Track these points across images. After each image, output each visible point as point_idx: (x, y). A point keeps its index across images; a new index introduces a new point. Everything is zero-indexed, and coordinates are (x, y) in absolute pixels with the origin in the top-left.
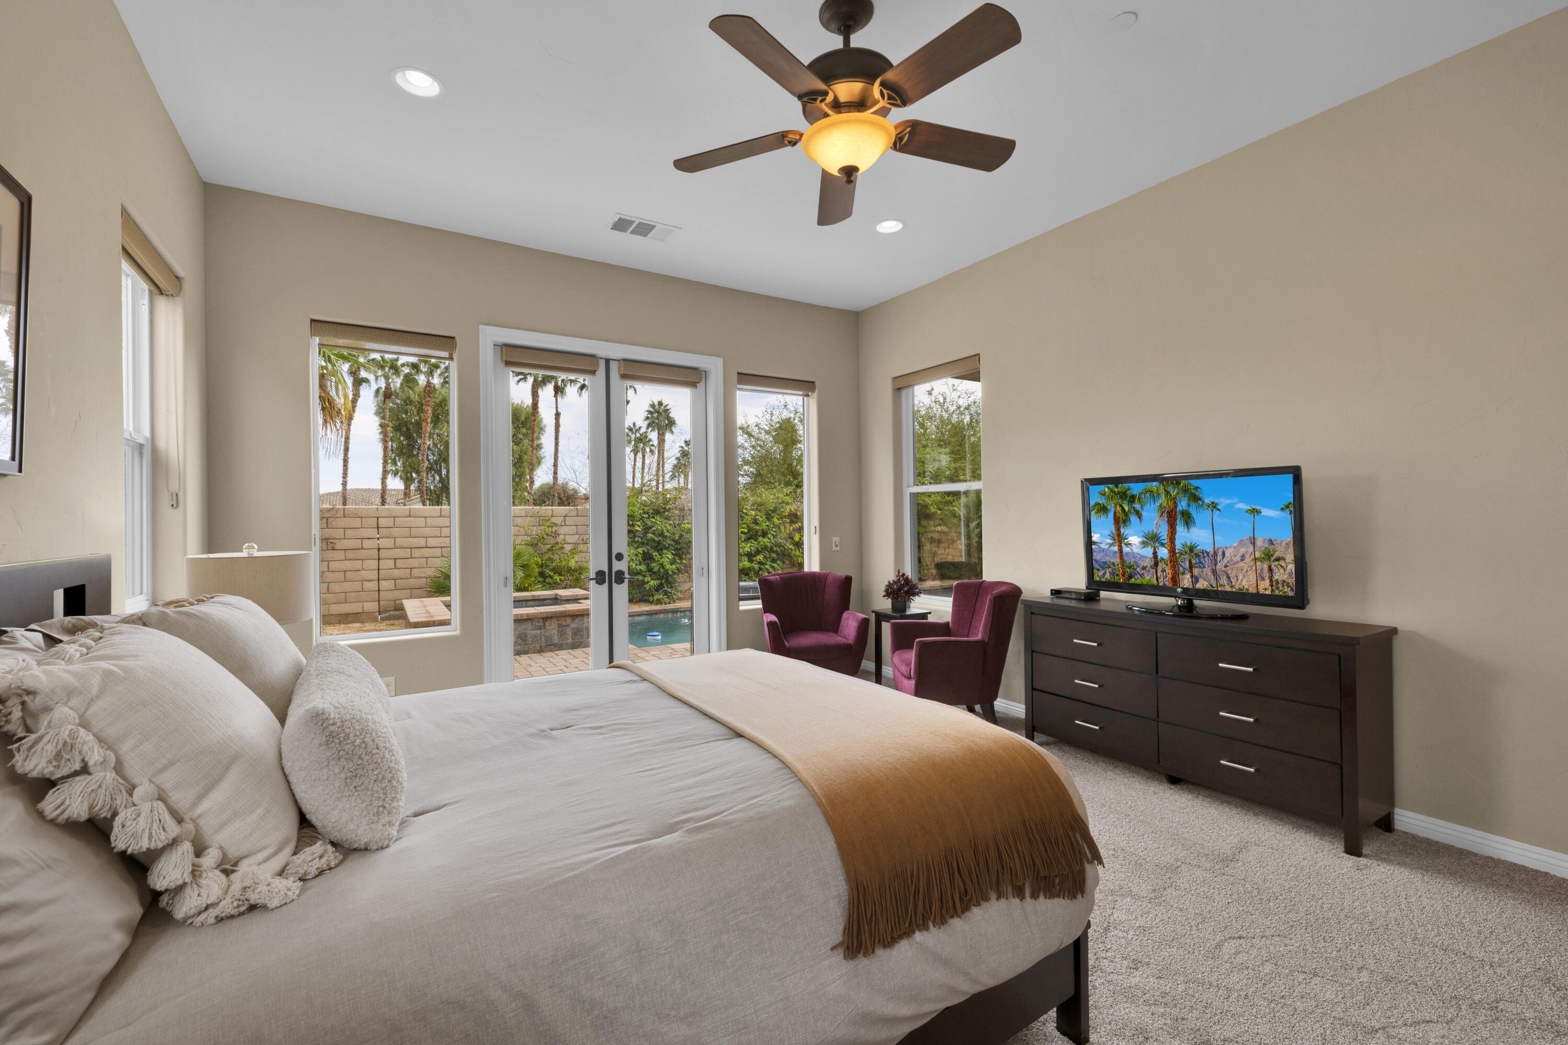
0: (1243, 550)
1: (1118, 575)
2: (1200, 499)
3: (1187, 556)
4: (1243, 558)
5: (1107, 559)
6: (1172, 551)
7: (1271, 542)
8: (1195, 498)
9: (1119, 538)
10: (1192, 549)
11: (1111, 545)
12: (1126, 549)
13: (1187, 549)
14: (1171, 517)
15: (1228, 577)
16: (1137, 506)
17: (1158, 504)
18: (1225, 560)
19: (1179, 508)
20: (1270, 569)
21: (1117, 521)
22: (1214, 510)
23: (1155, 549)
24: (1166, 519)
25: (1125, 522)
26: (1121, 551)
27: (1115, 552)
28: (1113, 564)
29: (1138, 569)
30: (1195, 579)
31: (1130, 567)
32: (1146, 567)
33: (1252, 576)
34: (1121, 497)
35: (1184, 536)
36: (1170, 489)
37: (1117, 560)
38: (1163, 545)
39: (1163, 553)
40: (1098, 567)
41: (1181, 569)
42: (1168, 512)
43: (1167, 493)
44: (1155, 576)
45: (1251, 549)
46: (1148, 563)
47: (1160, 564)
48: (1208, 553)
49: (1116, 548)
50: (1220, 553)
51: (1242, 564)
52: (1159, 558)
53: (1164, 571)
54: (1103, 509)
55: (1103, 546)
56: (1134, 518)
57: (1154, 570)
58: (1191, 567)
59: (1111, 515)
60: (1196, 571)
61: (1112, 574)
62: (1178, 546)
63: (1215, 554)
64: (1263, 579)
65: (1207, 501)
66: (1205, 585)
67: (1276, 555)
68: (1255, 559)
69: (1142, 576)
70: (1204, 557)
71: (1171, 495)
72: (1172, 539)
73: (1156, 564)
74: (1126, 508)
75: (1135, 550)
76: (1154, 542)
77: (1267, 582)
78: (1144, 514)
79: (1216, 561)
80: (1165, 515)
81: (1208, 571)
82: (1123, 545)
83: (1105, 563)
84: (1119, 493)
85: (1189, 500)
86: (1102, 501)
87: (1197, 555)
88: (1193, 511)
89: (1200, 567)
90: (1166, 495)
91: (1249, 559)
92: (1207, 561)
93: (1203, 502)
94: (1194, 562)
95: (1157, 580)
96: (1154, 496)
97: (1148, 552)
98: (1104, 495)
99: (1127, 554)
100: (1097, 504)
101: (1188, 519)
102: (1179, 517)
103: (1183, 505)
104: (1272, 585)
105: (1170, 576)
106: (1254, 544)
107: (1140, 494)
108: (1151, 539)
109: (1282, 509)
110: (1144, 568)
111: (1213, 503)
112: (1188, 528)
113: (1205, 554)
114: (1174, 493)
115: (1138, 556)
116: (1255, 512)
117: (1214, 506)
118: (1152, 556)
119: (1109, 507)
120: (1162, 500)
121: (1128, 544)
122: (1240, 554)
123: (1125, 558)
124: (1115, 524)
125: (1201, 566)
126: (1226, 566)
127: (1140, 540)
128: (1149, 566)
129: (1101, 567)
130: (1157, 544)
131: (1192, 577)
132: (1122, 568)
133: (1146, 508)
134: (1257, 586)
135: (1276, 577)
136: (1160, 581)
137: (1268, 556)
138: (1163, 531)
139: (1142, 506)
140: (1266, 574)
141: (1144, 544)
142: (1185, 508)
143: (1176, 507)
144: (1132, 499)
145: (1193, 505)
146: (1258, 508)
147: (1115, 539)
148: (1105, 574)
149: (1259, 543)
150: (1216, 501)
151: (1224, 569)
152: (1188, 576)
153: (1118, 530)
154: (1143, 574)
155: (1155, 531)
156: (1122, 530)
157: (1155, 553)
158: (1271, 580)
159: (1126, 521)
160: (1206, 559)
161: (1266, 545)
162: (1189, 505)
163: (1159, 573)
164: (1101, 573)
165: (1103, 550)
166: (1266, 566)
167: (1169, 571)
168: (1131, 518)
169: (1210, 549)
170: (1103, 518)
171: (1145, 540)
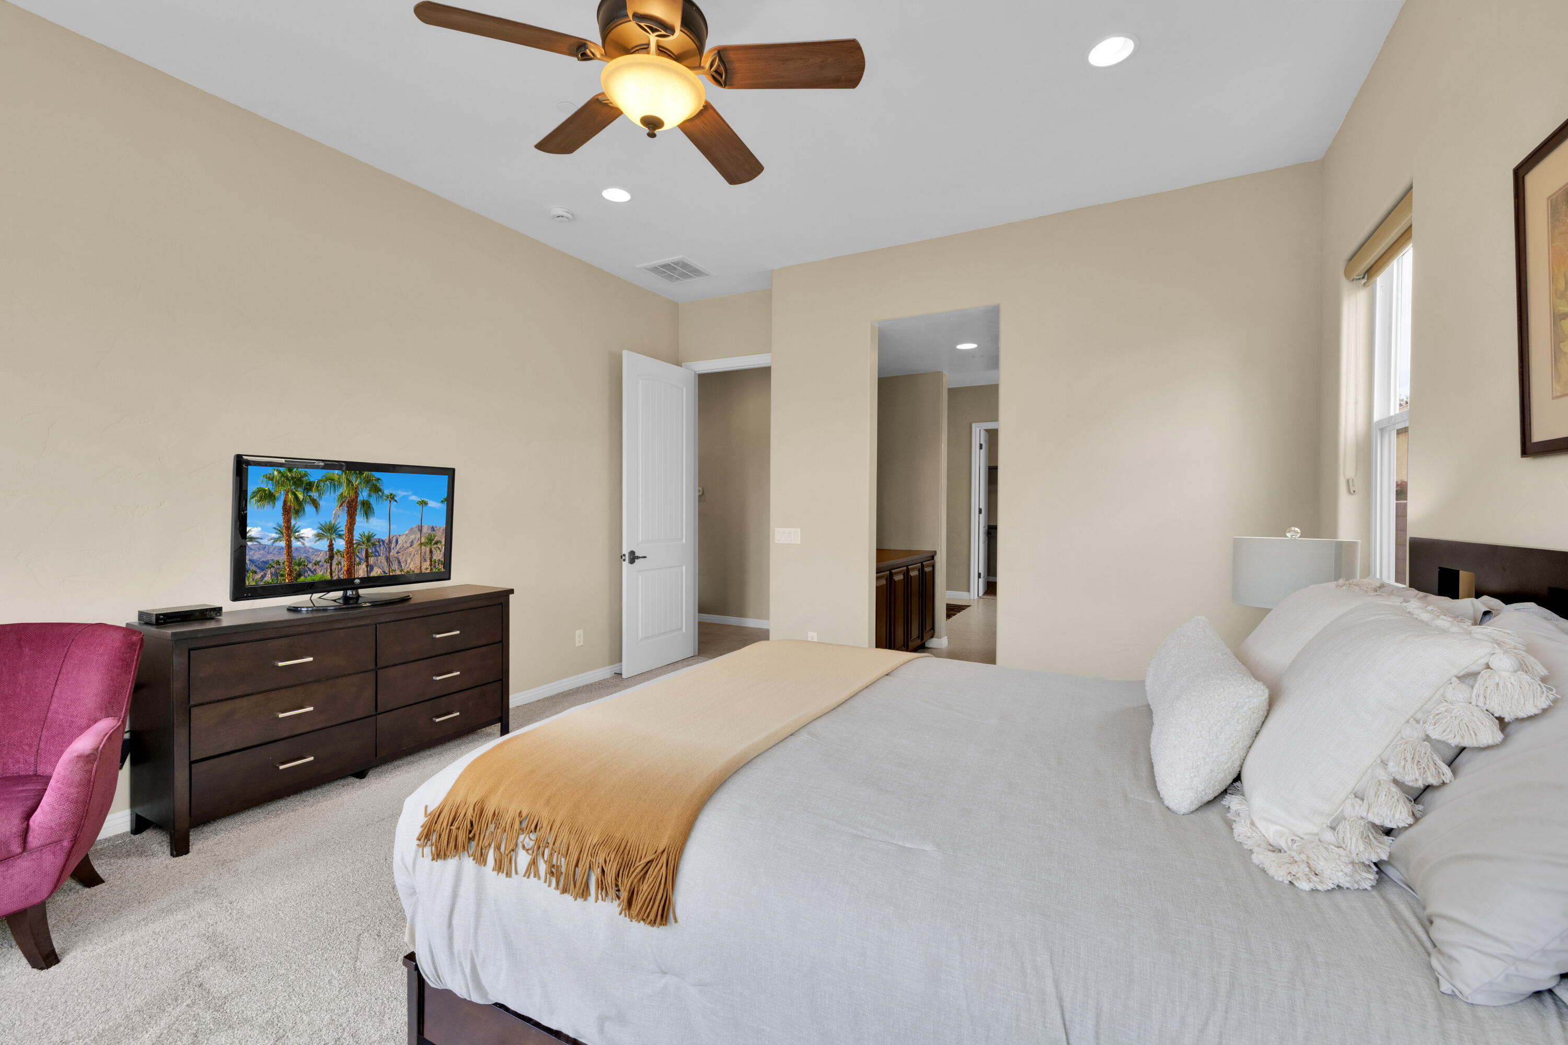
0: (412, 537)
1: (282, 575)
2: (380, 490)
3: (364, 546)
4: (412, 544)
5: (270, 557)
6: (350, 542)
7: (433, 529)
8: (376, 489)
9: (288, 531)
10: (369, 538)
11: (276, 540)
12: (295, 544)
13: (364, 539)
14: (352, 507)
15: (399, 562)
16: (314, 495)
17: (338, 493)
18: (398, 547)
19: (360, 498)
20: (431, 552)
21: (287, 511)
22: (392, 501)
23: (331, 541)
24: (346, 509)
25: (297, 512)
26: (289, 546)
27: (282, 548)
28: (278, 563)
29: (310, 566)
30: (370, 568)
31: (299, 564)
32: (320, 562)
33: (418, 559)
34: (295, 484)
35: (363, 526)
36: (353, 479)
37: (283, 558)
38: (340, 536)
39: (340, 544)
40: (254, 568)
41: (357, 559)
42: (348, 502)
43: (349, 482)
44: (329, 570)
45: (418, 536)
46: (322, 557)
47: (336, 557)
48: (383, 542)
49: (283, 544)
50: (394, 541)
51: (411, 549)
52: (335, 550)
53: (339, 563)
54: (269, 497)
55: (265, 542)
56: (309, 508)
57: (329, 564)
58: (367, 556)
59: (279, 504)
60: (372, 560)
61: (275, 575)
62: (356, 536)
63: (390, 542)
64: (425, 560)
65: (387, 492)
66: (379, 573)
67: (435, 540)
68: (421, 544)
69: (314, 572)
70: (380, 546)
71: (353, 485)
72: (350, 530)
73: (331, 557)
74: (301, 496)
75: (307, 544)
76: (331, 534)
77: (428, 563)
78: (322, 503)
79: (390, 548)
80: (345, 505)
81: (382, 559)
82: (292, 539)
83: (266, 563)
84: (293, 478)
85: (370, 491)
86: (268, 486)
87: (374, 545)
88: (373, 501)
89: (376, 556)
90: (348, 485)
91: (416, 544)
92: (382, 550)
93: (383, 493)
94: (370, 551)
95: (331, 574)
96: (334, 484)
97: (323, 545)
98: (272, 479)
99: (297, 549)
100: (260, 490)
101: (368, 509)
102: (359, 507)
103: (364, 495)
104: (431, 565)
105: (346, 568)
106: (421, 531)
107: (320, 481)
108: (328, 531)
109: (442, 501)
110: (317, 563)
111: (391, 494)
112: (367, 518)
113: (381, 543)
114: (356, 482)
115: (311, 550)
116: (424, 503)
117: (392, 497)
118: (327, 549)
119: (277, 495)
120: (344, 489)
121: (299, 538)
122: (410, 541)
123: (294, 554)
124: (284, 514)
125: (377, 554)
126: (398, 553)
127: (315, 532)
128: (323, 560)
129: (259, 568)
130: (334, 536)
131: (367, 566)
132: (289, 567)
133: (324, 497)
134: (421, 567)
135: (434, 558)
136: (334, 574)
137: (430, 540)
138: (342, 523)
139: (320, 494)
140: (428, 556)
141: (319, 536)
142: (366, 498)
143: (357, 497)
144: (309, 487)
145: (374, 495)
146: (426, 500)
147: (282, 533)
148: (263, 577)
149: (425, 530)
150: (394, 493)
151: (396, 555)
152: (363, 566)
153: (288, 521)
154: (315, 570)
155: (333, 523)
156: (293, 522)
157: (331, 546)
158: (431, 561)
159: (299, 511)
160: (382, 548)
161: (430, 531)
162: (370, 496)
163: (333, 568)
164: (258, 576)
165: (264, 547)
166: (428, 549)
167: (344, 563)
168: (306, 509)
169: (385, 538)
170: (268, 507)
171: (321, 531)
